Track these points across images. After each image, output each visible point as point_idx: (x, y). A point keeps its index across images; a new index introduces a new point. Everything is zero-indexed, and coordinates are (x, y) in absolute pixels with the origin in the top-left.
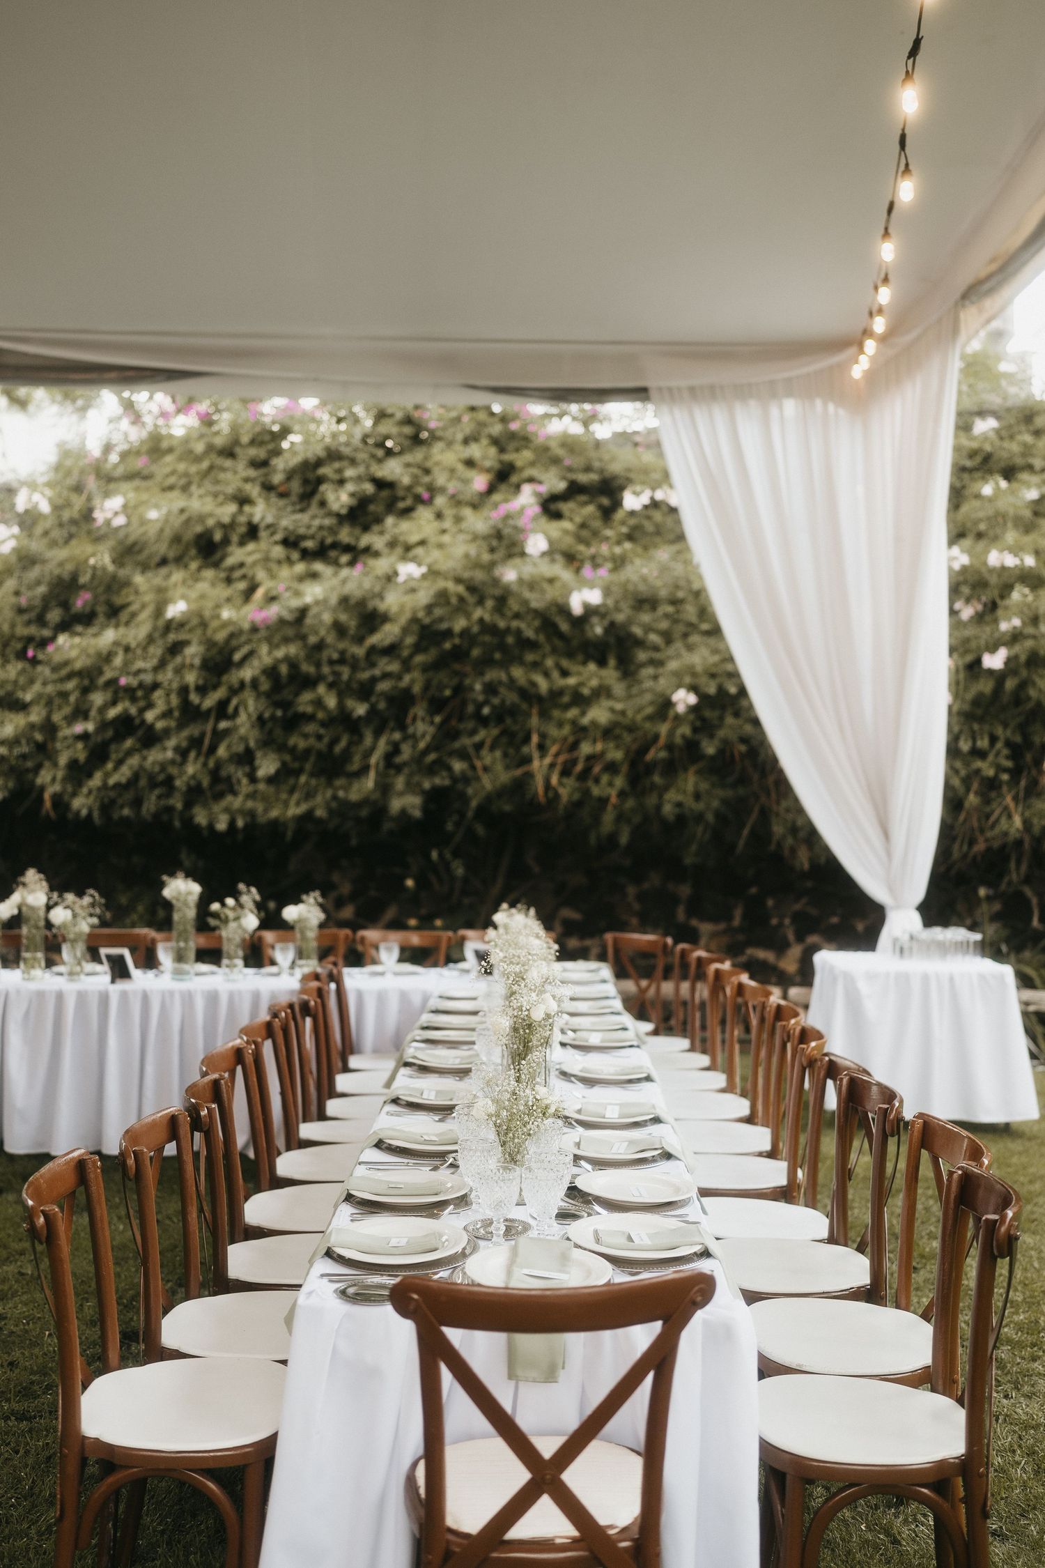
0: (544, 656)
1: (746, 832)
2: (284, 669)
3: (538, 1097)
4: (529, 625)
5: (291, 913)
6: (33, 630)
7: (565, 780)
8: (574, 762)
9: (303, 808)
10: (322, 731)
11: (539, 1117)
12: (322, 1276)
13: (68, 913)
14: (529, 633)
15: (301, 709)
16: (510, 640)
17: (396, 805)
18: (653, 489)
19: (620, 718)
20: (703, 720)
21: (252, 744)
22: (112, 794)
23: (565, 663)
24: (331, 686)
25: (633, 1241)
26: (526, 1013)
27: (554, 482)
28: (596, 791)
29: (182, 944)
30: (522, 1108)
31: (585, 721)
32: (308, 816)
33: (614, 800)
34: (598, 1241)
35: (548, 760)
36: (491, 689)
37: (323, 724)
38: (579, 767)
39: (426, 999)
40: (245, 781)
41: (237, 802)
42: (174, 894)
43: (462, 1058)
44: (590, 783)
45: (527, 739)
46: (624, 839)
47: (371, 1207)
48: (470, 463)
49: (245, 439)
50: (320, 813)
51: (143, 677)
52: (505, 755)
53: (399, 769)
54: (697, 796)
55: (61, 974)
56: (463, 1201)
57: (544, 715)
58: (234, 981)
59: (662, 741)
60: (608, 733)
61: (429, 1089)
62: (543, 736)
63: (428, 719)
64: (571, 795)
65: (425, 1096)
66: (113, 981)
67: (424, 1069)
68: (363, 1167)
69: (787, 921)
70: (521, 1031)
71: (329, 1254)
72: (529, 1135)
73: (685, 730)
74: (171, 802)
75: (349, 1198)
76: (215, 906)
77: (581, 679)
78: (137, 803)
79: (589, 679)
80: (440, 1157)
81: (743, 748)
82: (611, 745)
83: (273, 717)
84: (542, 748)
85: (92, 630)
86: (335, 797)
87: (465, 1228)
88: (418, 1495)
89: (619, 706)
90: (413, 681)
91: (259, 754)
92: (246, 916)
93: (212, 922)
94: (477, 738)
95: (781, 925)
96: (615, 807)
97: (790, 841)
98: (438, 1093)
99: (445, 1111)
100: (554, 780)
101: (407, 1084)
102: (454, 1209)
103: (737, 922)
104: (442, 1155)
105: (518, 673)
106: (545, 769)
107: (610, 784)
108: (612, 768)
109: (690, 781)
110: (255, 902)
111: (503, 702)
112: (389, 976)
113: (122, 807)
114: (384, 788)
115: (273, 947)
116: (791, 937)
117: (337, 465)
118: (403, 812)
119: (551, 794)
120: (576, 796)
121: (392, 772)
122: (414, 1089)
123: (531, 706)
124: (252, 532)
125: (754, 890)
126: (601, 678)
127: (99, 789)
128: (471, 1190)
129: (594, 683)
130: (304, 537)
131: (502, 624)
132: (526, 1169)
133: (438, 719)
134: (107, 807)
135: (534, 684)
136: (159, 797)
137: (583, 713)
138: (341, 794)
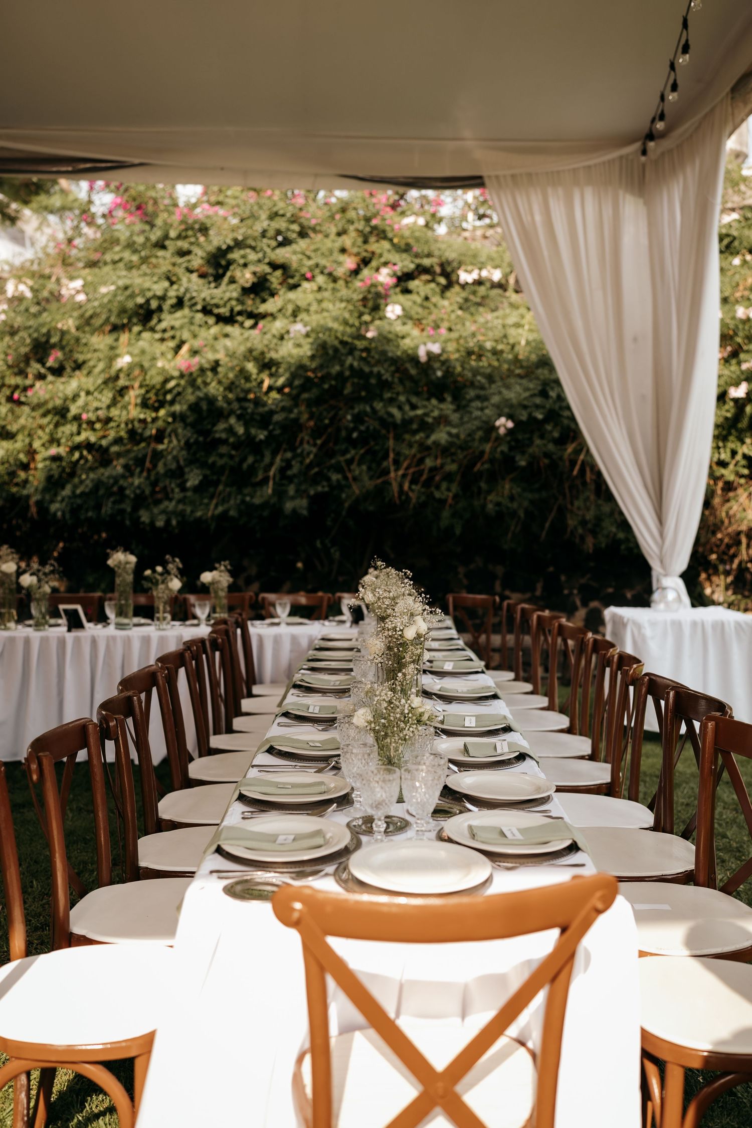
0: (398, 394)
1: (547, 525)
2: (204, 406)
3: (413, 706)
4: (387, 371)
5: (207, 577)
6: (18, 380)
7: (414, 487)
8: (421, 473)
9: (220, 509)
10: (233, 452)
11: (413, 724)
12: (212, 872)
13: (34, 579)
14: (387, 376)
15: (217, 435)
16: (373, 381)
17: (289, 506)
18: (480, 269)
19: (455, 440)
20: (517, 441)
21: (182, 463)
22: (79, 501)
23: (414, 400)
24: (239, 418)
25: (506, 836)
26: (400, 633)
27: (405, 264)
28: (437, 495)
29: (123, 602)
30: (398, 716)
31: (430, 442)
32: (224, 515)
33: (450, 501)
34: (473, 836)
35: (401, 472)
36: (359, 419)
37: (235, 447)
38: (424, 477)
39: (311, 641)
40: (177, 490)
41: (171, 506)
42: (116, 563)
43: (341, 681)
44: (433, 489)
45: (386, 456)
46: (458, 531)
47: (263, 806)
48: (343, 251)
49: (173, 234)
50: (232, 513)
51: (100, 413)
52: (369, 468)
53: (290, 479)
54: (512, 498)
55: (30, 626)
56: (345, 801)
57: (398, 438)
58: (163, 630)
59: (486, 457)
60: (445, 451)
61: (314, 704)
62: (398, 454)
63: (311, 442)
64: (418, 498)
65: (310, 710)
66: (69, 630)
67: (309, 690)
68: (255, 770)
69: (575, 592)
70: (396, 650)
71: (219, 851)
72: (405, 740)
73: (504, 448)
74: (123, 506)
75: (242, 798)
76: (148, 572)
77: (426, 411)
78: (98, 507)
79: (432, 411)
80: (323, 761)
81: (546, 461)
82: (449, 460)
83: (196, 442)
84: (397, 463)
85: (63, 379)
86: (243, 501)
87: (348, 825)
88: (305, 1094)
89: (454, 431)
90: (300, 413)
91: (187, 470)
92: (171, 580)
93: (146, 584)
94: (348, 456)
95: (571, 594)
96: (451, 506)
97: (580, 531)
98: (322, 708)
99: (329, 722)
100: (406, 486)
101: (295, 701)
102: (337, 807)
103: (538, 593)
104: (326, 759)
105: (379, 406)
106: (399, 479)
107: (448, 490)
108: (449, 477)
109: (507, 487)
110: (178, 569)
111: (368, 428)
112: (283, 626)
113: (87, 511)
114: (280, 493)
115: (194, 606)
116: (578, 603)
117: (242, 252)
118: (294, 511)
119: (403, 497)
120: (423, 498)
121: (284, 482)
122: (302, 705)
123: (388, 432)
124: (180, 304)
125: (551, 569)
126: (441, 410)
127: (69, 497)
128: (353, 789)
129: (436, 413)
130: (217, 306)
131: (367, 369)
132: (405, 770)
133: (319, 442)
134: (75, 511)
135: (391, 415)
136: (114, 503)
137: (428, 437)
138: (248, 499)
